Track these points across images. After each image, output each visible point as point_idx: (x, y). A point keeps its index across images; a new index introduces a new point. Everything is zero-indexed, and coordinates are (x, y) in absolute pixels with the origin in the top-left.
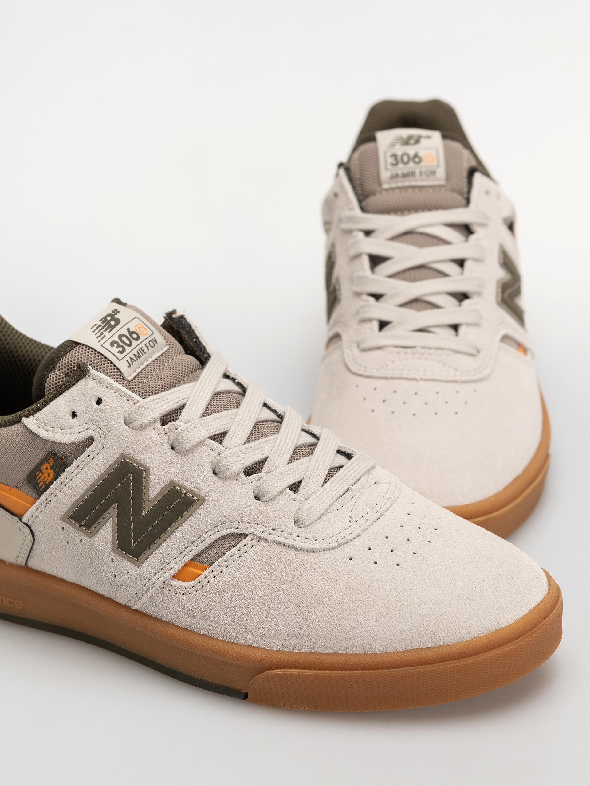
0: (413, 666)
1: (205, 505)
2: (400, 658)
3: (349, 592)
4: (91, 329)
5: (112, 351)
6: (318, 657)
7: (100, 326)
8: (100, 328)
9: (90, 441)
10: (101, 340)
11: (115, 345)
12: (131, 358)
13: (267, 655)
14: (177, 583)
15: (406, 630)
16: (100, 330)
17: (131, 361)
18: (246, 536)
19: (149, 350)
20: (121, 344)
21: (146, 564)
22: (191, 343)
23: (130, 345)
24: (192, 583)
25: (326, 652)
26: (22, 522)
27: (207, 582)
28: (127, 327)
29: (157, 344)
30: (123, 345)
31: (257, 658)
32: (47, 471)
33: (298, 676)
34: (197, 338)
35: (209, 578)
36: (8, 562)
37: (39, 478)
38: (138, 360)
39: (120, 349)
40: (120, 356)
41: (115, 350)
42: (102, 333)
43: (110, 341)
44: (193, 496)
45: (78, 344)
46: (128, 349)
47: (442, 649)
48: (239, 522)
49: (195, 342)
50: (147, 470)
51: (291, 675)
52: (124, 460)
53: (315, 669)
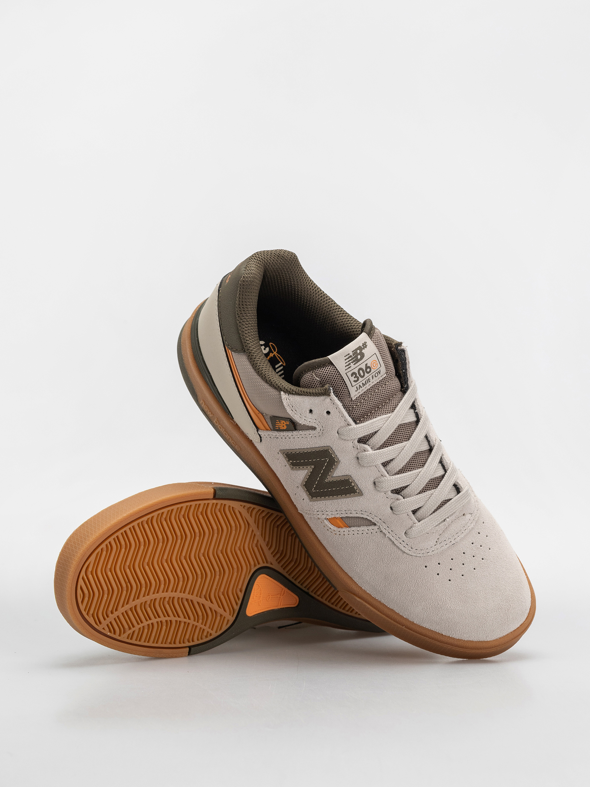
0: (430, 639)
1: (361, 498)
2: (425, 632)
3: (415, 586)
4: (345, 356)
5: (350, 380)
6: (383, 607)
7: (351, 356)
8: (350, 359)
9: (314, 428)
10: (347, 369)
11: (354, 375)
12: (360, 386)
13: (357, 589)
14: (327, 522)
15: (435, 621)
16: (349, 361)
17: (359, 387)
18: (375, 524)
19: (373, 379)
20: (358, 375)
21: (316, 503)
22: (401, 372)
23: (362, 377)
24: (336, 529)
25: (388, 607)
26: (258, 433)
27: (343, 534)
28: (366, 363)
29: (380, 374)
30: (359, 376)
31: (352, 587)
32: (283, 424)
33: (368, 608)
34: (406, 370)
35: (345, 533)
36: (242, 429)
37: (277, 423)
38: (363, 386)
39: (356, 379)
40: (354, 384)
41: (352, 379)
42: (350, 364)
43: (352, 371)
44: (357, 489)
45: (332, 364)
46: (360, 379)
47: (449, 640)
48: (375, 516)
49: (404, 372)
50: (339, 462)
51: (365, 605)
52: (328, 449)
53: (378, 611)
